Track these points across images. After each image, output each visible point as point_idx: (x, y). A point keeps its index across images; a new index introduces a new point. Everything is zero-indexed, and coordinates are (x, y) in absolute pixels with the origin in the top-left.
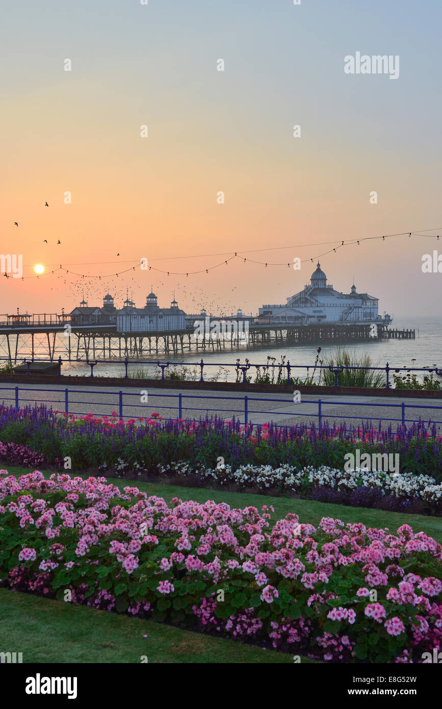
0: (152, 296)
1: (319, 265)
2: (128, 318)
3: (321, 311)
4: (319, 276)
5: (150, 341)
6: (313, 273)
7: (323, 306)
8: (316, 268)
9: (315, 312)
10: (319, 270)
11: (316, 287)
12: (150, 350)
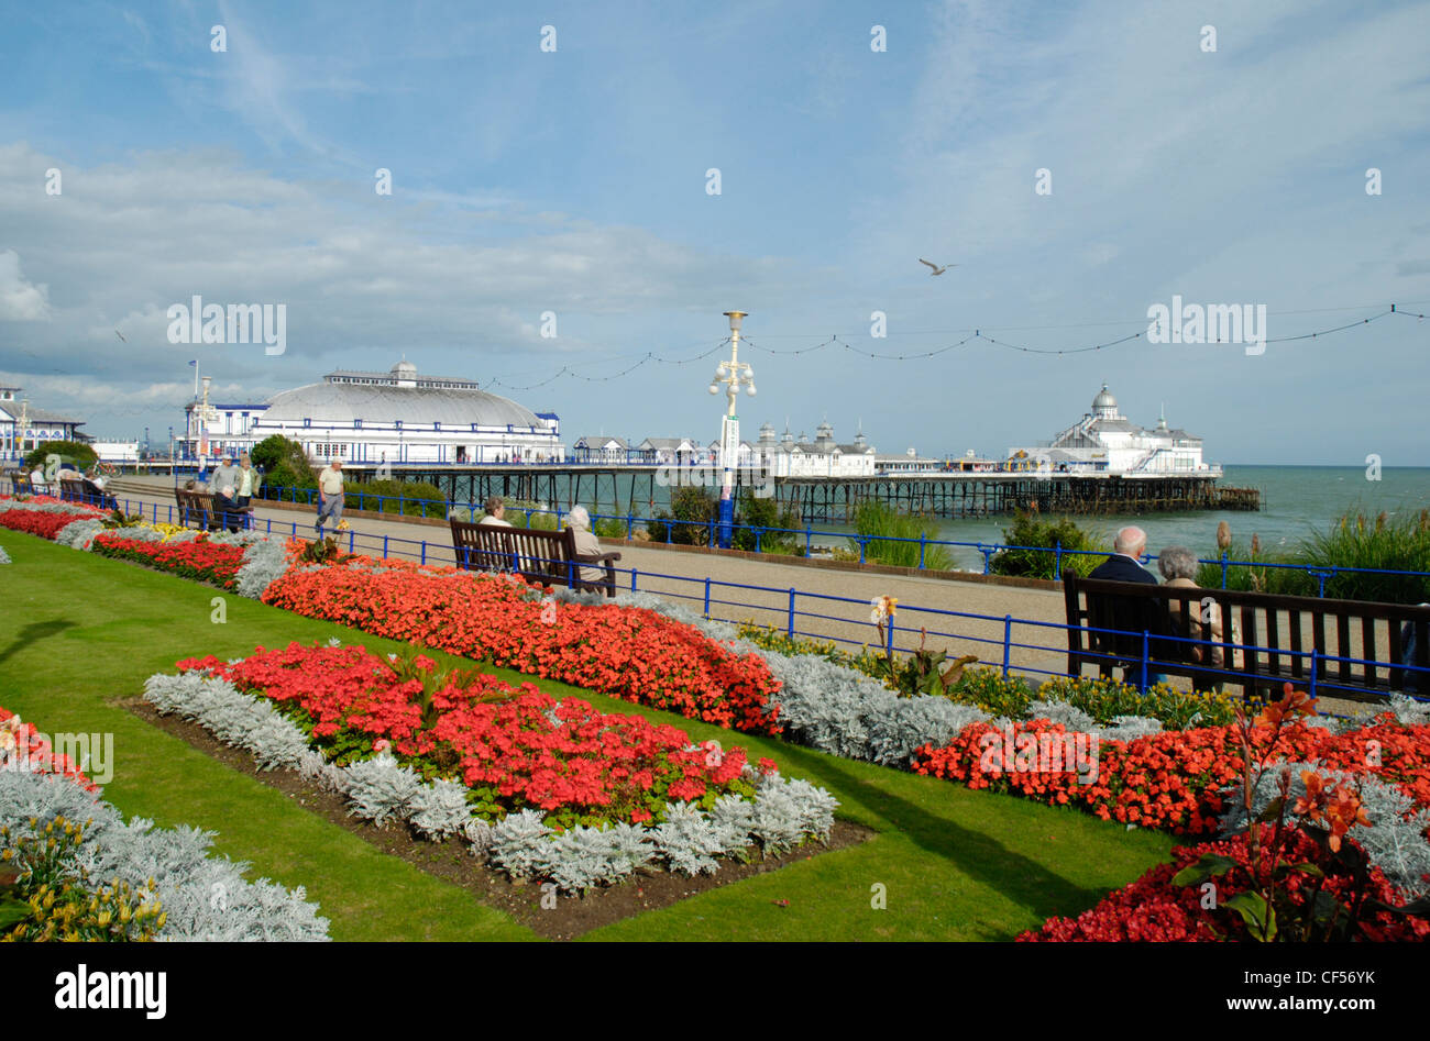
4: (1104, 401)
7: (1105, 445)
11: (1099, 417)
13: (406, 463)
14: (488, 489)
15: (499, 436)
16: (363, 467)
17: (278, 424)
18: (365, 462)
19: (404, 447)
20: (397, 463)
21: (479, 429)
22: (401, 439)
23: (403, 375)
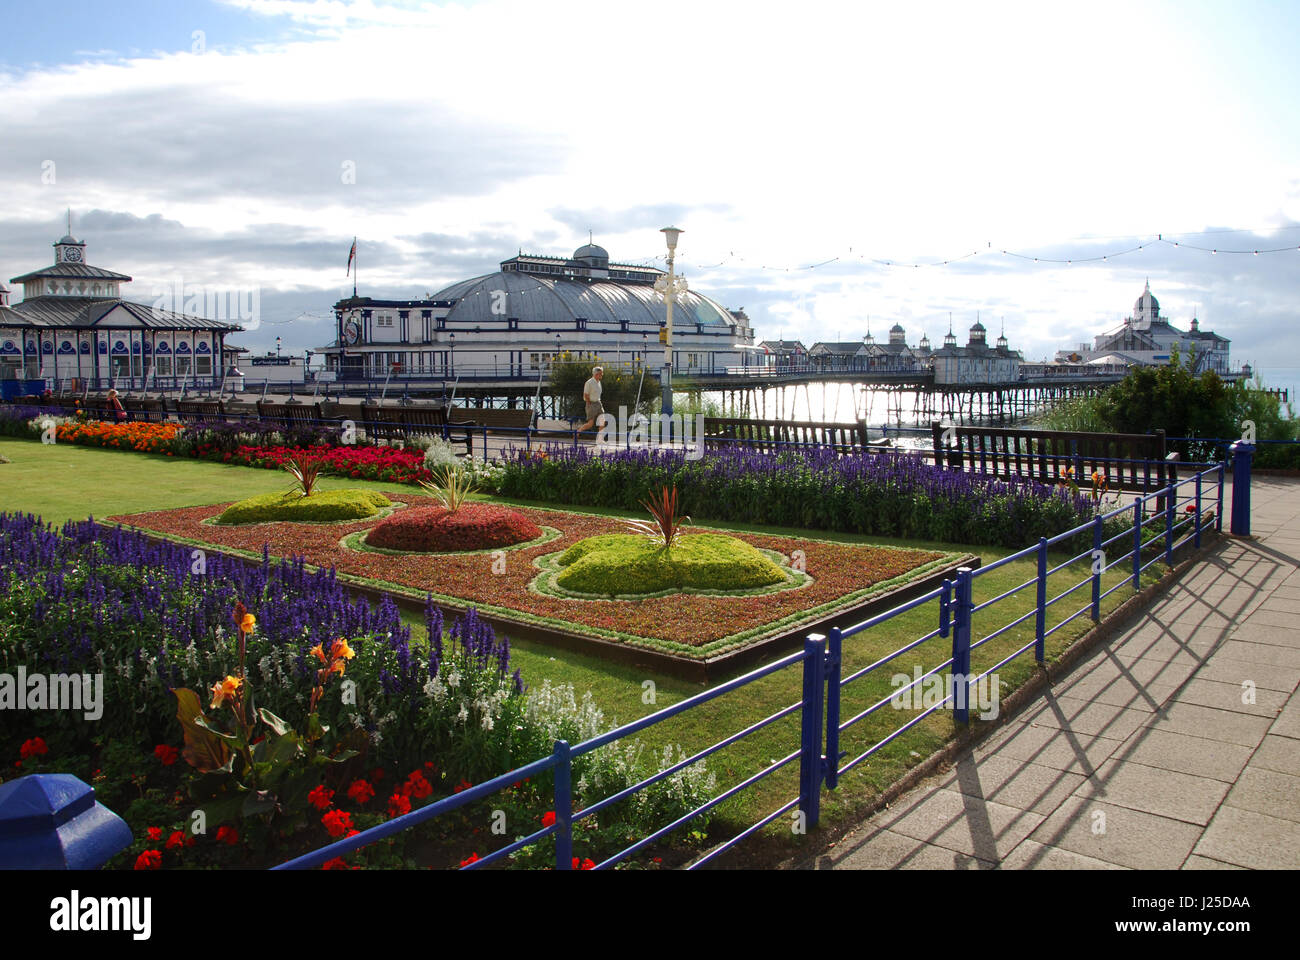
2: (955, 361)
4: (1149, 303)
9: (1155, 358)
17: (472, 326)
23: (595, 262)
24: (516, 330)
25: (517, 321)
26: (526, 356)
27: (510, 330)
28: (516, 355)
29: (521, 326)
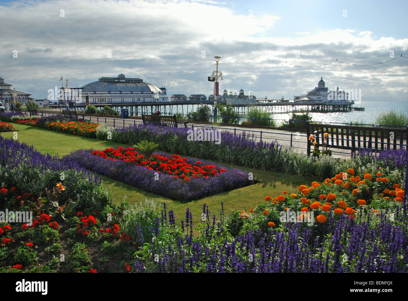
0: (242, 90)
1: (322, 78)
3: (320, 98)
4: (322, 83)
5: (242, 109)
6: (319, 82)
7: (321, 95)
8: (321, 79)
9: (317, 98)
10: (322, 81)
11: (320, 87)
12: (242, 112)
13: (123, 103)
14: (147, 110)
15: (149, 95)
16: (111, 104)
17: (86, 93)
18: (112, 103)
19: (122, 98)
20: (121, 103)
21: (144, 93)
22: (122, 96)
23: (121, 78)
24: (95, 94)
25: (95, 92)
26: (97, 99)
27: (94, 94)
28: (94, 99)
29: (96, 93)
